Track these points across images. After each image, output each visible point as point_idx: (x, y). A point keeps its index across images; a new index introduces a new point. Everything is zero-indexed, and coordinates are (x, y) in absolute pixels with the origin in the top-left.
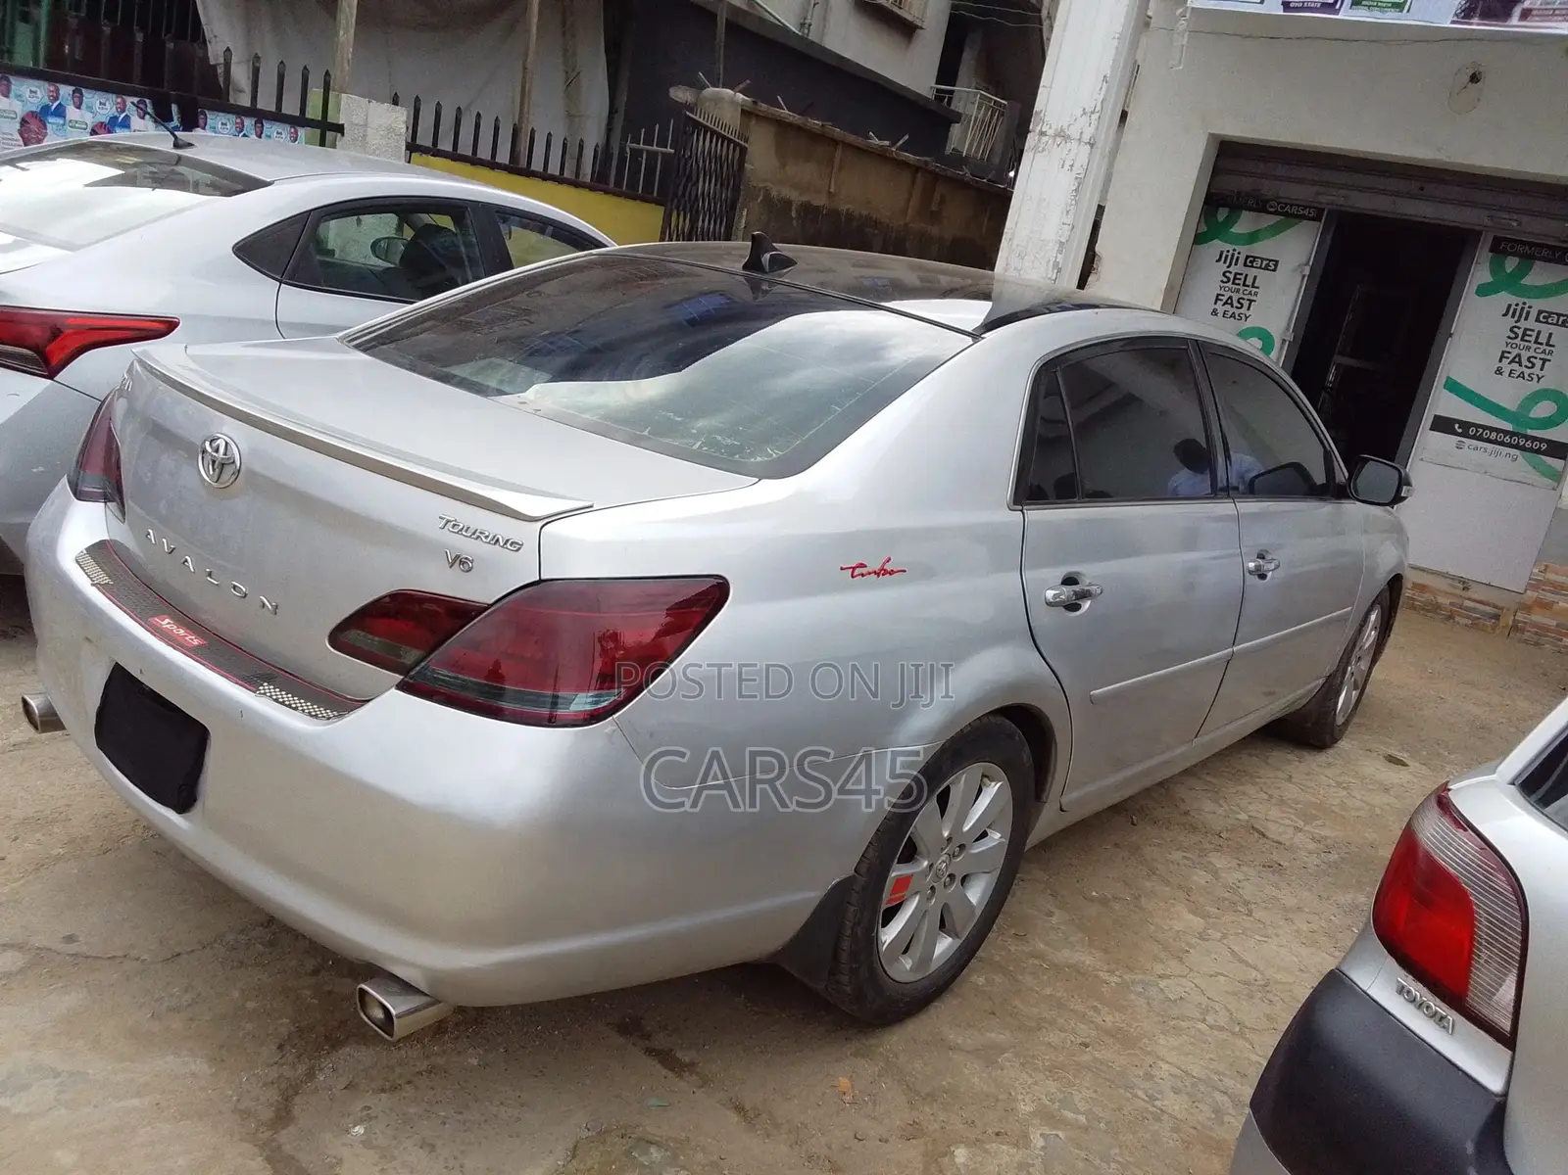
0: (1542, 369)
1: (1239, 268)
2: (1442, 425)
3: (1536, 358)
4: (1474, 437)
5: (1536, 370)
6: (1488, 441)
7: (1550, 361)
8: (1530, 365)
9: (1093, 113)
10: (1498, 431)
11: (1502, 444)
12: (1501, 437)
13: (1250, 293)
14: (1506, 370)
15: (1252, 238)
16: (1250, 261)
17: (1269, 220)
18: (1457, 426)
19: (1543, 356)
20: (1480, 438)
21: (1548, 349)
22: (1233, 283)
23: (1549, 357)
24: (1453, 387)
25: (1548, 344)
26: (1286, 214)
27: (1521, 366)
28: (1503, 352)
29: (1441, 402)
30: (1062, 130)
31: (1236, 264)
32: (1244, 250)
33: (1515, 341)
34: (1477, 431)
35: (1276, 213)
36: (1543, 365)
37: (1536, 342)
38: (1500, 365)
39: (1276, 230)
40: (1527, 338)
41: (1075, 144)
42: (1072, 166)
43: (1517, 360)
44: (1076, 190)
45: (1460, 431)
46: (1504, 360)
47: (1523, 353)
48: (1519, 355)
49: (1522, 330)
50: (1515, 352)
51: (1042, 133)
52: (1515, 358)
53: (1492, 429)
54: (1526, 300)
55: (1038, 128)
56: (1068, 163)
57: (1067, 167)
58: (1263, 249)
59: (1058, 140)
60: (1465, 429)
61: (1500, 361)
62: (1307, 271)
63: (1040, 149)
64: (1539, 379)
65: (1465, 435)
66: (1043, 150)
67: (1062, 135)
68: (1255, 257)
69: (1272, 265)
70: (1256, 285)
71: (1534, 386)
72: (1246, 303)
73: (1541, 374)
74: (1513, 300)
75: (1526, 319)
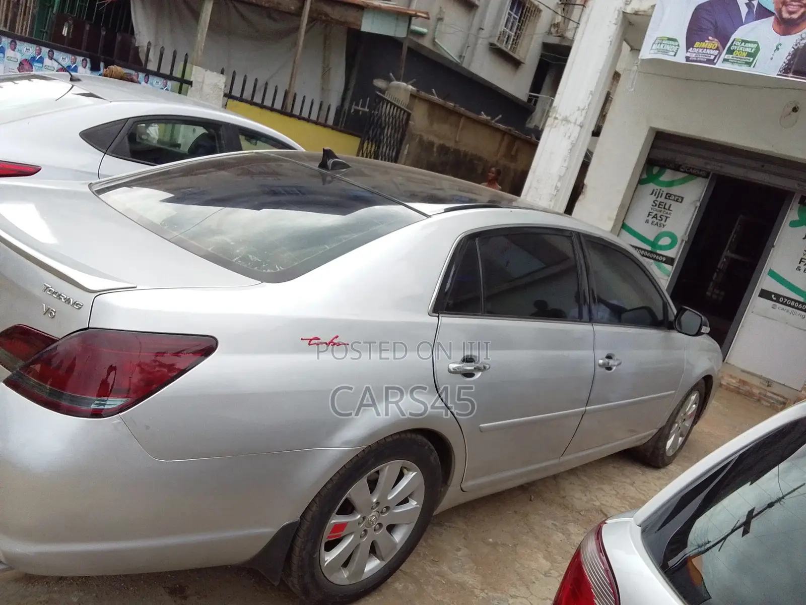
1: (662, 199)
2: (765, 294)
4: (782, 303)
6: (790, 306)
9: (583, 109)
10: (796, 301)
11: (797, 308)
12: (797, 305)
13: (667, 213)
15: (671, 184)
16: (668, 196)
17: (680, 175)
18: (773, 296)
20: (786, 304)
22: (659, 207)
24: (772, 274)
26: (690, 173)
29: (765, 282)
30: (566, 117)
31: (661, 197)
32: (665, 190)
34: (784, 300)
35: (684, 172)
38: (799, 265)
39: (683, 181)
41: (572, 125)
42: (569, 137)
44: (571, 149)
51: (556, 118)
53: (792, 300)
55: (554, 115)
56: (568, 134)
57: (567, 136)
58: (676, 190)
59: (564, 122)
60: (777, 298)
62: (698, 204)
63: (554, 126)
65: (777, 301)
66: (556, 127)
67: (566, 120)
68: (671, 195)
69: (680, 199)
70: (671, 209)
72: (664, 218)
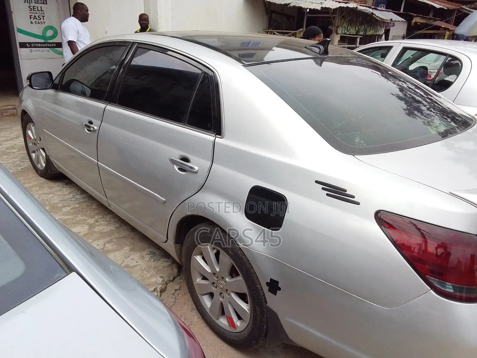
0: (44, 20)
3: (40, 16)
5: (42, 20)
7: (45, 16)
8: (39, 19)
19: (42, 15)
21: (42, 12)
23: (44, 15)
25: (42, 11)
27: (37, 19)
28: (30, 16)
33: (32, 11)
36: (43, 18)
37: (38, 11)
40: (35, 10)
43: (35, 18)
45: (29, 46)
46: (31, 18)
49: (32, 7)
52: (34, 17)
61: (31, 19)
64: (44, 23)
71: (44, 26)
73: (44, 21)
75: (32, 3)
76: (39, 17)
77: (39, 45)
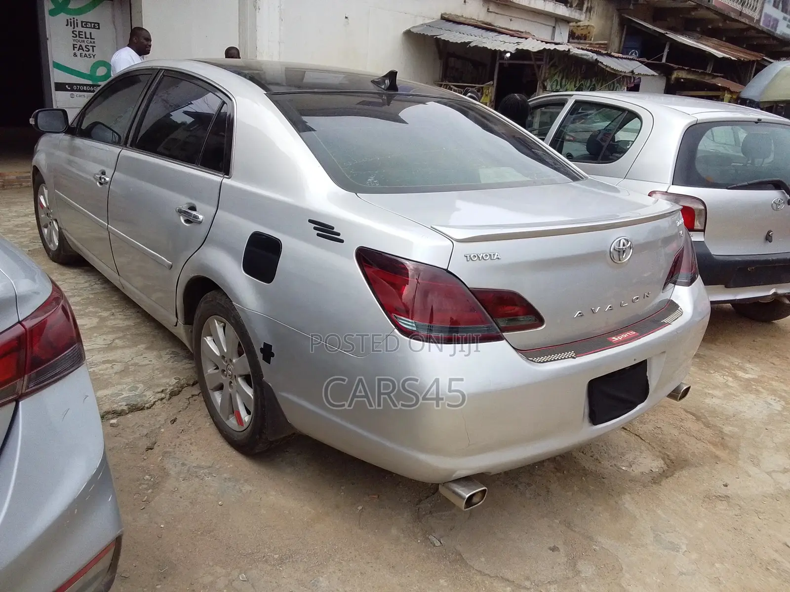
0: (93, 51)
3: (88, 46)
5: (91, 52)
7: (95, 46)
8: (87, 50)
14: (78, 55)
19: (91, 44)
21: (92, 41)
23: (94, 45)
25: (91, 39)
27: (83, 51)
28: (74, 45)
33: (75, 39)
36: (93, 48)
37: (86, 38)
40: (81, 36)
43: (81, 48)
45: (69, 88)
46: (75, 49)
47: (82, 44)
48: (80, 46)
50: (79, 44)
52: (80, 47)
54: (74, 17)
61: (74, 50)
64: (94, 56)
71: (93, 61)
73: (94, 54)
74: (68, 17)
75: (77, 26)
76: (86, 48)
77: (85, 88)
